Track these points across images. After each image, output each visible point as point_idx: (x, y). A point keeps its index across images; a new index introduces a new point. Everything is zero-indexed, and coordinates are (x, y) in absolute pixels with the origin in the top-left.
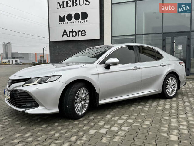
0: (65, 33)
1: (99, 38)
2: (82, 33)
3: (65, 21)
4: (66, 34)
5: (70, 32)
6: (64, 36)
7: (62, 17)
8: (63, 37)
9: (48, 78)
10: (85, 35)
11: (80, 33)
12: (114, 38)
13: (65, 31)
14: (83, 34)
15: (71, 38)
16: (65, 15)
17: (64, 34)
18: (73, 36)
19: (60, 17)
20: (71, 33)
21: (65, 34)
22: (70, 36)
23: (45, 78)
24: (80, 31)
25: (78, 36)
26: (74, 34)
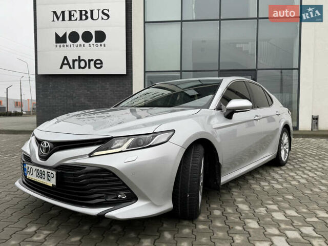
0: (65, 61)
1: (125, 73)
3: (66, 43)
4: (68, 64)
5: (74, 61)
6: (64, 66)
7: (61, 36)
8: (61, 68)
10: (101, 67)
11: (92, 63)
13: (65, 58)
14: (98, 66)
15: (77, 71)
16: (66, 33)
17: (63, 64)
18: (80, 67)
19: (57, 35)
20: (76, 63)
21: (66, 64)
22: (74, 68)
24: (92, 60)
25: (89, 68)
26: (82, 64)
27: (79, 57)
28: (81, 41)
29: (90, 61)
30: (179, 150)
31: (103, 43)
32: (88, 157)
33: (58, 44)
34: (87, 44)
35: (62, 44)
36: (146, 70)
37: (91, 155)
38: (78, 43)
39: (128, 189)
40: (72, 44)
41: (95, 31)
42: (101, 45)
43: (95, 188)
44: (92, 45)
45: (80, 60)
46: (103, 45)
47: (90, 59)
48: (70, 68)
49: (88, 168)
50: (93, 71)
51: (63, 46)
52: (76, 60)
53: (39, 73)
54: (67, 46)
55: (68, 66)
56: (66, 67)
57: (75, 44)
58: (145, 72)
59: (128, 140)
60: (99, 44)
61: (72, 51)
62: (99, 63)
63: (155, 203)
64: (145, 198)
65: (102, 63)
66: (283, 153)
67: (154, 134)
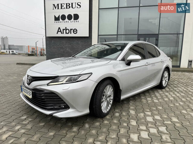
0: (59, 30)
1: (88, 36)
2: (74, 31)
3: (59, 20)
5: (63, 30)
7: (57, 17)
9: (79, 77)
11: (72, 31)
12: (100, 37)
13: (59, 28)
14: (75, 32)
16: (59, 16)
17: (58, 31)
18: (66, 33)
19: (55, 17)
20: (65, 31)
22: (63, 33)
24: (72, 29)
25: (71, 33)
26: (67, 31)
27: (66, 28)
28: (67, 20)
29: (71, 30)
30: (93, 84)
31: (77, 21)
32: (47, 85)
33: (56, 21)
34: (70, 21)
35: (57, 21)
36: (99, 34)
37: (48, 85)
38: (65, 21)
39: (65, 103)
40: (62, 21)
41: (74, 14)
42: (76, 21)
43: (49, 101)
44: (72, 22)
45: (66, 29)
46: (77, 22)
47: (71, 29)
48: (62, 33)
49: (46, 91)
50: (72, 35)
51: (58, 22)
52: (64, 29)
53: (47, 36)
54: (60, 22)
55: (60, 32)
56: (59, 33)
57: (64, 21)
58: (98, 35)
59: (66, 78)
60: (75, 21)
61: (63, 25)
62: (75, 31)
63: (79, 110)
64: (73, 108)
65: (77, 31)
66: (164, 82)
67: (80, 75)
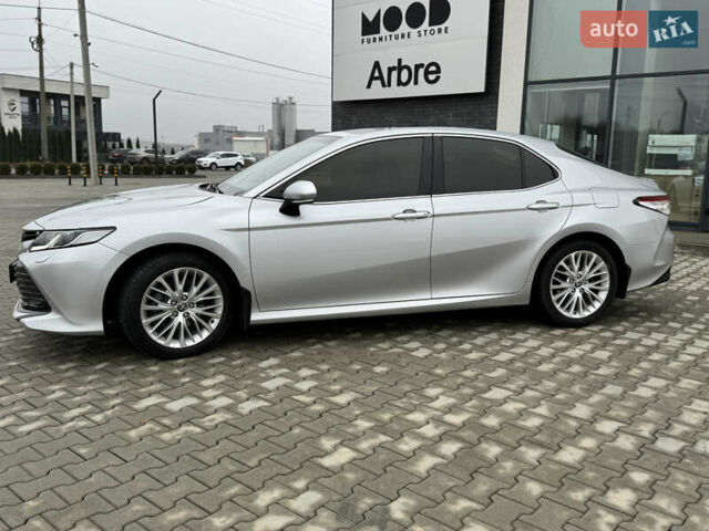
0: (376, 73)
1: (483, 90)
2: (427, 73)
3: (378, 32)
4: (381, 77)
5: (390, 70)
6: (374, 82)
7: (371, 18)
8: (369, 86)
9: (76, 235)
10: (437, 79)
11: (421, 71)
12: (532, 90)
13: (377, 65)
14: (432, 77)
15: (395, 92)
16: (379, 12)
17: (372, 78)
18: (400, 83)
19: (364, 18)
20: (395, 74)
21: (377, 78)
22: (389, 85)
23: (68, 233)
24: (422, 65)
25: (416, 83)
26: (404, 77)
27: (400, 61)
29: (418, 67)
30: (112, 256)
32: (28, 251)
36: (530, 79)
39: (41, 295)
45: (400, 68)
47: (418, 63)
50: (422, 89)
52: (394, 68)
53: (334, 99)
55: (380, 81)
56: (377, 84)
59: (56, 235)
61: (390, 49)
62: (432, 71)
65: (438, 70)
